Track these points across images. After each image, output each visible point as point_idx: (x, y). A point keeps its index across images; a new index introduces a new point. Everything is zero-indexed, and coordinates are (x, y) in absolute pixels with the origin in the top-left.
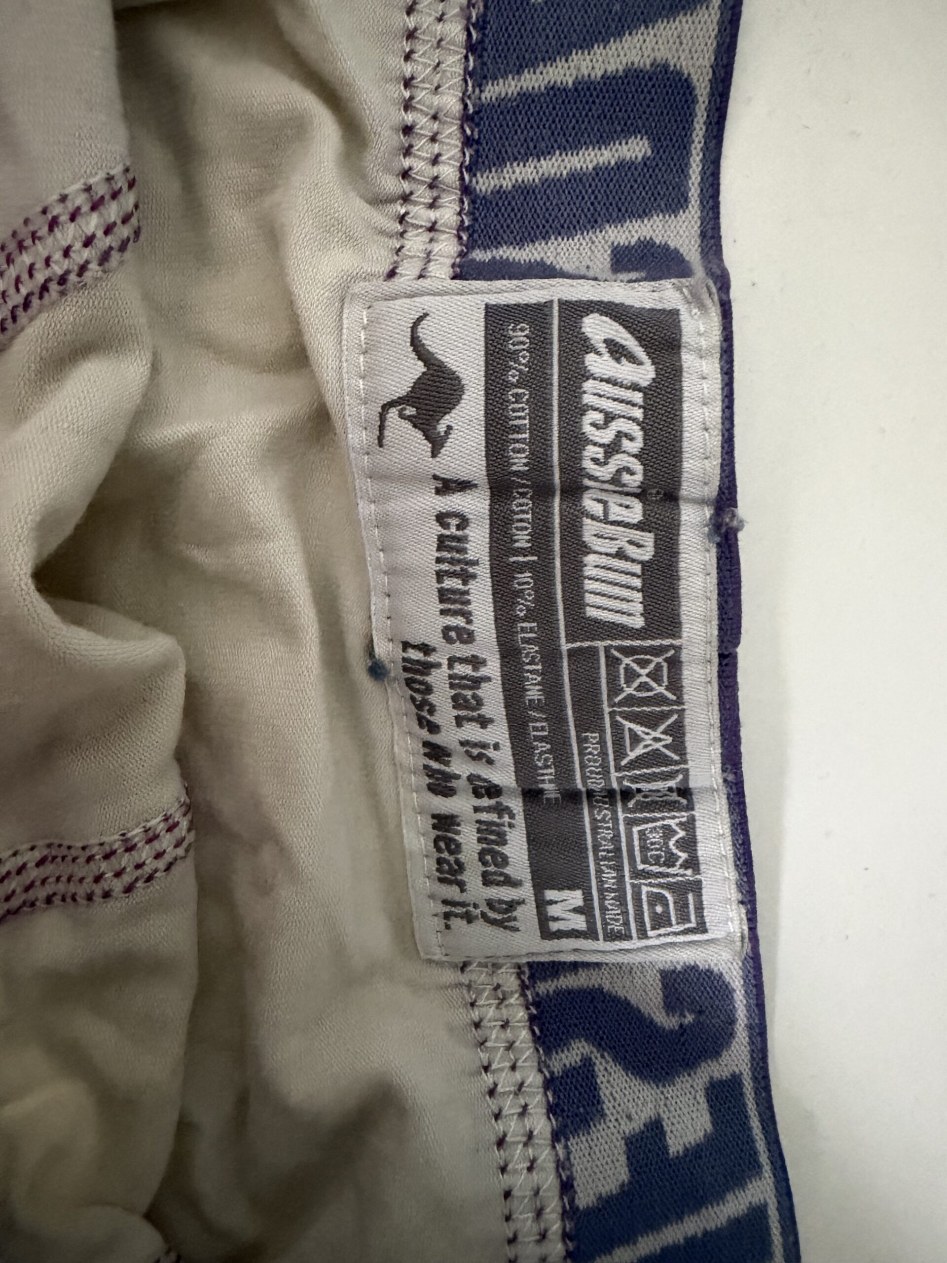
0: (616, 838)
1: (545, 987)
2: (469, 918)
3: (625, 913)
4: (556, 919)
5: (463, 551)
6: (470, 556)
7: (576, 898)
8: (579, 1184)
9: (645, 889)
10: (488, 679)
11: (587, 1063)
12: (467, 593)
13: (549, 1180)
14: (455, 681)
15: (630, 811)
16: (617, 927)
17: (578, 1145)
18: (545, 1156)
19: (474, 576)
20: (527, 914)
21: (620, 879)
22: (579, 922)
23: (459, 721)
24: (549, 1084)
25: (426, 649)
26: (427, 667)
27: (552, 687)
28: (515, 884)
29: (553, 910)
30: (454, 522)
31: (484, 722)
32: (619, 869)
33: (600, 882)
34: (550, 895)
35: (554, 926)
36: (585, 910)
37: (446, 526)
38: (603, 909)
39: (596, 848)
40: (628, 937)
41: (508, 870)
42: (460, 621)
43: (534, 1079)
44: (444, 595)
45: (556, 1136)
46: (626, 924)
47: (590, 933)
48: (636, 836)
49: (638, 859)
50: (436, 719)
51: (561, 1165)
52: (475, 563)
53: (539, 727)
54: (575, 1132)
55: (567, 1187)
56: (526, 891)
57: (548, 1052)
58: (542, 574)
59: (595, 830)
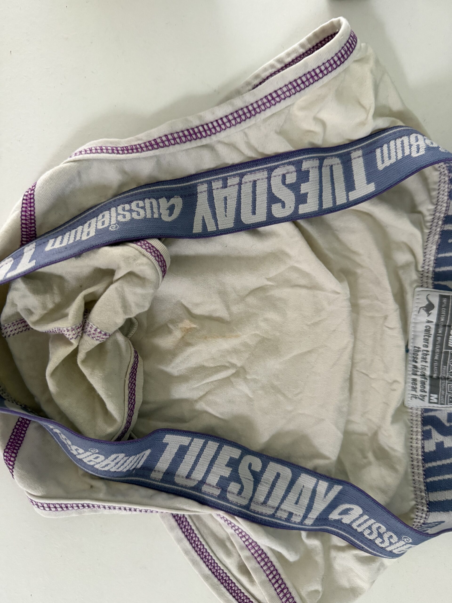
0: (445, 386)
1: (426, 414)
2: (416, 398)
3: (444, 400)
4: (431, 400)
5: (429, 332)
6: (430, 333)
7: (436, 396)
8: (425, 447)
9: (449, 395)
10: (428, 354)
11: (430, 429)
12: (428, 339)
13: (420, 445)
14: (424, 354)
15: (448, 381)
16: (443, 402)
17: (426, 442)
18: (420, 442)
19: (430, 337)
20: (427, 399)
21: (445, 393)
22: (436, 401)
23: (422, 361)
24: (423, 431)
25: (419, 348)
26: (418, 351)
27: (440, 357)
28: (426, 392)
29: (431, 398)
30: (428, 327)
31: (426, 362)
32: (445, 391)
33: (441, 393)
34: (432, 395)
35: (431, 401)
36: (437, 399)
37: (427, 328)
38: (441, 398)
39: (441, 387)
40: (444, 404)
41: (425, 389)
42: (426, 344)
43: (420, 430)
44: (424, 339)
45: (423, 439)
46: (444, 402)
47: (437, 403)
48: (448, 386)
49: (448, 389)
50: (417, 360)
51: (423, 444)
52: (431, 334)
53: (436, 364)
54: (426, 439)
55: (423, 448)
56: (427, 394)
57: (423, 426)
58: (442, 338)
59: (442, 384)
